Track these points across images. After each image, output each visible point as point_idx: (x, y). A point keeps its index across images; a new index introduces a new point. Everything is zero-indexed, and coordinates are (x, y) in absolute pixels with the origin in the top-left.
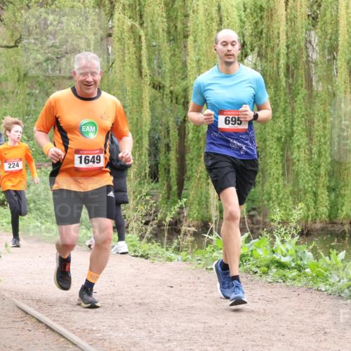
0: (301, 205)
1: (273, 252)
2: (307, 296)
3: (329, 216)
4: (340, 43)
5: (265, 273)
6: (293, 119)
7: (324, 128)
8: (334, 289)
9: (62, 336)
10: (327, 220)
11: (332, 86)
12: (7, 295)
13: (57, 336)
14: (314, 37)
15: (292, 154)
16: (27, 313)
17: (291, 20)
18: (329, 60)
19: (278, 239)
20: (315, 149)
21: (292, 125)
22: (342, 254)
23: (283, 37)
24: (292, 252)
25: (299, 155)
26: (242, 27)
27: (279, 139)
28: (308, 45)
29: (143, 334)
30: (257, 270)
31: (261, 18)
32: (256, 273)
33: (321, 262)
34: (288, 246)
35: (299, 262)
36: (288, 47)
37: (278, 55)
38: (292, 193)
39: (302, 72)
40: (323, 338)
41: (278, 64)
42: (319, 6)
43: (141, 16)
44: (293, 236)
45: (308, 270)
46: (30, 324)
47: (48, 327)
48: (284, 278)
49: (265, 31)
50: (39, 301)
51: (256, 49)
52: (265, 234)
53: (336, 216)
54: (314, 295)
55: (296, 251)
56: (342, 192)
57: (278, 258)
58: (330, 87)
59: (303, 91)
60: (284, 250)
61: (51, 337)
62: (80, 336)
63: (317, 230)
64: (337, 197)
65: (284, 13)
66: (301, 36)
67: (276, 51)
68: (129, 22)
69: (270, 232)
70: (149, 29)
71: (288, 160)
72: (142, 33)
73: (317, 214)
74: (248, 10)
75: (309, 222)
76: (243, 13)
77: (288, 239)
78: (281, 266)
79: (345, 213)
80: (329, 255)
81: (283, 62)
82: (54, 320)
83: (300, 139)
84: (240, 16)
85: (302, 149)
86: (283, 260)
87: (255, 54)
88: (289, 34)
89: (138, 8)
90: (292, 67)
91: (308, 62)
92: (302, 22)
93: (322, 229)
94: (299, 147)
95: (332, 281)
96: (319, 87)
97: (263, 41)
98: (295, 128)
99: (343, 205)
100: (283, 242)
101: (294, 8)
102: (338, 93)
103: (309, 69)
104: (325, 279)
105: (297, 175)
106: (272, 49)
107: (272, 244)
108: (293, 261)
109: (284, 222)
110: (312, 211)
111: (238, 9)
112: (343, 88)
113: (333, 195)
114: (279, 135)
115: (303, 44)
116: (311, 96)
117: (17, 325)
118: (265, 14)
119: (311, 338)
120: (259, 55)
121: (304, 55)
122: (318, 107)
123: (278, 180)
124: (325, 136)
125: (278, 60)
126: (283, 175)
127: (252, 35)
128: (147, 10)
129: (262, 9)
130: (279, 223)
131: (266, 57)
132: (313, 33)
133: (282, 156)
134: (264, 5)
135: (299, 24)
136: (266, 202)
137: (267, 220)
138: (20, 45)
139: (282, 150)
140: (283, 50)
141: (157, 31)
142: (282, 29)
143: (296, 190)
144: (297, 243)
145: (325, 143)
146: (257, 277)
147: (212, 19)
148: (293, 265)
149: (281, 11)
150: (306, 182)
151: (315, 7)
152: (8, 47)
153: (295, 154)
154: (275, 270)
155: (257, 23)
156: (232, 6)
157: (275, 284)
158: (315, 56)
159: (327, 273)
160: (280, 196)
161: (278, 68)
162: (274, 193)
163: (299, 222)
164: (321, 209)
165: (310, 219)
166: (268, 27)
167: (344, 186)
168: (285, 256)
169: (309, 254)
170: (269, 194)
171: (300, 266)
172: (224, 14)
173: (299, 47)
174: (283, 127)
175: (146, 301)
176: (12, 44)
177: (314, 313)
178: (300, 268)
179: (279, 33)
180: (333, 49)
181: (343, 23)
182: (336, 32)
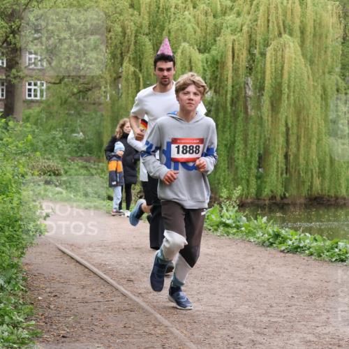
0: (240, 187)
1: (222, 217)
2: (242, 245)
3: (256, 195)
4: (266, 85)
5: (216, 230)
6: (235, 133)
7: (255, 139)
8: (259, 240)
9: (86, 267)
10: (255, 197)
11: (261, 112)
12: (52, 241)
13: (83, 268)
14: (250, 82)
15: (234, 154)
16: (64, 253)
17: (235, 70)
18: (259, 96)
19: (225, 208)
20: (248, 152)
21: (235, 137)
22: (265, 219)
23: (230, 80)
24: (233, 217)
25: (239, 155)
26: (205, 73)
27: (226, 145)
28: (246, 86)
29: (138, 267)
30: (211, 228)
31: (217, 68)
32: (210, 230)
33: (251, 224)
34: (230, 213)
35: (238, 224)
36: (233, 86)
37: (227, 91)
38: (234, 180)
39: (241, 103)
40: (251, 271)
41: (226, 97)
42: (254, 61)
43: (140, 65)
44: (234, 207)
45: (243, 229)
46: (66, 259)
47: (77, 262)
48: (228, 233)
49: (219, 76)
50: (72, 245)
51: (213, 88)
52: (216, 205)
53: (261, 195)
54: (247, 245)
55: (236, 217)
56: (265, 180)
57: (224, 220)
58: (259, 112)
59: (242, 115)
60: (229, 216)
61: (79, 268)
62: (98, 268)
63: (248, 203)
64: (261, 182)
65: (231, 65)
66: (242, 80)
67: (225, 89)
68: (132, 69)
69: (220, 204)
70: (145, 73)
71: (231, 158)
72: (141, 76)
73: (248, 194)
74: (209, 63)
75: (243, 199)
76: (205, 65)
77: (231, 208)
78: (226, 225)
79: (266, 193)
80: (256, 219)
81: (229, 96)
82: (82, 258)
83: (239, 145)
84: (203, 66)
85: (240, 152)
86: (228, 222)
87: (212, 91)
88: (235, 78)
89: (138, 60)
90: (235, 100)
91: (245, 97)
92: (242, 71)
93: (252, 203)
94: (238, 151)
95: (258, 235)
96: (252, 113)
97: (218, 83)
98: (236, 138)
99: (265, 188)
100: (227, 210)
101: (238, 62)
102: (263, 117)
103: (246, 101)
104: (254, 234)
105: (237, 168)
106: (223, 88)
107: (221, 211)
108: (234, 222)
109: (229, 198)
110: (246, 191)
111: (203, 62)
112: (266, 114)
113: (259, 182)
114: (226, 143)
115: (242, 85)
116: (247, 118)
117: (57, 260)
118: (219, 66)
119: (244, 272)
120: (215, 91)
121: (243, 92)
122: (251, 125)
123: (224, 171)
124: (255, 144)
125: (226, 95)
126: (228, 168)
127: (210, 79)
128: (144, 61)
129: (217, 62)
130: (225, 199)
131: (219, 93)
132: (249, 79)
133: (228, 156)
134: (219, 60)
135: (240, 72)
136: (216, 185)
137: (217, 197)
138: (63, 83)
139: (228, 152)
140: (230, 89)
141: (150, 75)
142: (229, 75)
143: (236, 177)
144: (236, 211)
145: (255, 148)
146: (210, 233)
147: (186, 68)
148: (234, 225)
149: (230, 64)
150: (242, 173)
151: (251, 62)
152: (54, 83)
153: (236, 155)
154: (222, 228)
155: (214, 71)
156: (198, 60)
157: (222, 237)
158: (250, 93)
159: (255, 231)
160: (226, 181)
161: (226, 100)
162: (222, 179)
163: (237, 198)
164: (251, 190)
165: (244, 196)
166: (221, 74)
167: (266, 176)
168: (228, 219)
169: (244, 218)
170: (219, 180)
171: (238, 226)
172: (193, 65)
173: (240, 87)
174: (229, 137)
175: (140, 247)
176: (58, 82)
177: (246, 256)
178: (238, 227)
179: (227, 78)
180: (262, 89)
181: (268, 72)
182: (263, 78)
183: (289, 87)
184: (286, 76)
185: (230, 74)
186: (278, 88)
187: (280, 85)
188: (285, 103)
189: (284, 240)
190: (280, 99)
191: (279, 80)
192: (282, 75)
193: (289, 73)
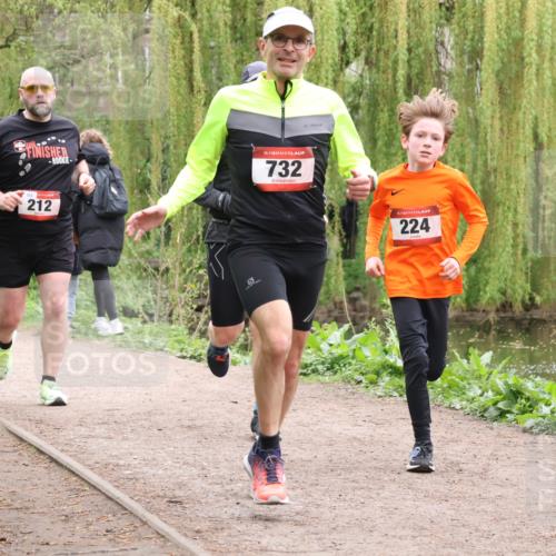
1: (386, 352)
4: (486, 46)
5: (373, 383)
8: (474, 406)
11: (474, 108)
14: (449, 37)
17: (415, 11)
18: (469, 71)
19: (393, 333)
22: (487, 357)
23: (403, 36)
26: (343, 21)
28: (440, 48)
30: (362, 378)
31: (372, 8)
32: (360, 382)
33: (455, 367)
36: (410, 50)
37: (395, 62)
40: (456, 477)
41: (394, 75)
43: (193, 4)
48: (401, 390)
49: (376, 26)
51: (363, 53)
52: (372, 325)
54: (445, 416)
56: (487, 265)
57: (392, 360)
58: (470, 110)
64: (479, 271)
66: (430, 34)
67: (392, 56)
68: (175, 12)
69: (382, 323)
70: (205, 22)
72: (194, 28)
78: (397, 372)
79: (489, 295)
80: (466, 356)
81: (402, 72)
84: (339, 4)
86: (400, 363)
88: (412, 31)
90: (415, 80)
91: (439, 73)
92: (430, 14)
95: (470, 394)
97: (374, 42)
99: (487, 284)
104: (461, 392)
106: (387, 54)
107: (384, 339)
112: (489, 112)
113: (473, 270)
115: (431, 47)
118: (376, 1)
120: (367, 62)
121: (434, 63)
125: (395, 70)
127: (356, 33)
131: (377, 66)
132: (447, 31)
135: (426, 17)
138: (13, 44)
140: (403, 55)
141: (217, 26)
142: (401, 24)
146: (361, 389)
154: (387, 379)
155: (364, 15)
157: (387, 399)
158: (449, 65)
159: (465, 383)
161: (395, 82)
166: (381, 21)
173: (426, 51)
175: (198, 423)
177: (445, 441)
179: (396, 31)
180: (476, 54)
181: (490, 16)
182: (480, 30)
183: (540, 48)
184: (532, 23)
185: (402, 22)
186: (514, 53)
187: (518, 43)
188: (531, 86)
189: (531, 406)
190: (519, 77)
191: (516, 33)
192: (523, 21)
193: (540, 16)
